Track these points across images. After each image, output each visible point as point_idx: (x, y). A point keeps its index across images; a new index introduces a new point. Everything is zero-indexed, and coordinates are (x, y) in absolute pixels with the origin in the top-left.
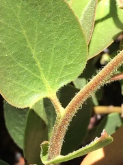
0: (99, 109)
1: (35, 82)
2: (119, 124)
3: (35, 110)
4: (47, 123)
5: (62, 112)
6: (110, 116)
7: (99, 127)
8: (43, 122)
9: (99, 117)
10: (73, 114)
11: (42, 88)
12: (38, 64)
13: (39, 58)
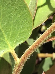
1: (2, 43)
2: (51, 63)
3: (4, 58)
4: (11, 64)
6: (46, 59)
8: (9, 64)
9: (40, 59)
10: (25, 62)
11: (6, 47)
12: (3, 32)
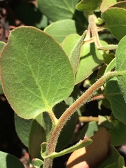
0: (82, 119)
1: (38, 101)
2: (97, 130)
3: (37, 120)
4: (45, 129)
5: (56, 122)
6: (90, 123)
7: (82, 131)
8: (42, 128)
9: (82, 124)
10: (64, 123)
11: (42, 105)
12: (40, 88)
13: (40, 85)
